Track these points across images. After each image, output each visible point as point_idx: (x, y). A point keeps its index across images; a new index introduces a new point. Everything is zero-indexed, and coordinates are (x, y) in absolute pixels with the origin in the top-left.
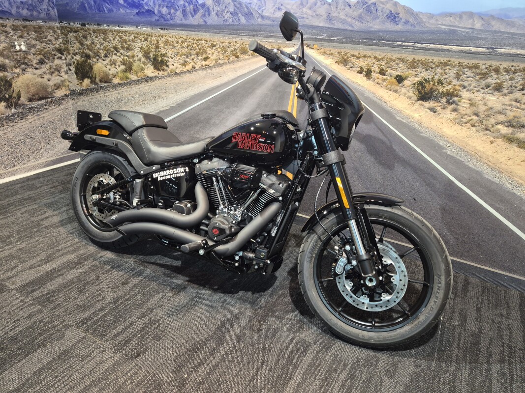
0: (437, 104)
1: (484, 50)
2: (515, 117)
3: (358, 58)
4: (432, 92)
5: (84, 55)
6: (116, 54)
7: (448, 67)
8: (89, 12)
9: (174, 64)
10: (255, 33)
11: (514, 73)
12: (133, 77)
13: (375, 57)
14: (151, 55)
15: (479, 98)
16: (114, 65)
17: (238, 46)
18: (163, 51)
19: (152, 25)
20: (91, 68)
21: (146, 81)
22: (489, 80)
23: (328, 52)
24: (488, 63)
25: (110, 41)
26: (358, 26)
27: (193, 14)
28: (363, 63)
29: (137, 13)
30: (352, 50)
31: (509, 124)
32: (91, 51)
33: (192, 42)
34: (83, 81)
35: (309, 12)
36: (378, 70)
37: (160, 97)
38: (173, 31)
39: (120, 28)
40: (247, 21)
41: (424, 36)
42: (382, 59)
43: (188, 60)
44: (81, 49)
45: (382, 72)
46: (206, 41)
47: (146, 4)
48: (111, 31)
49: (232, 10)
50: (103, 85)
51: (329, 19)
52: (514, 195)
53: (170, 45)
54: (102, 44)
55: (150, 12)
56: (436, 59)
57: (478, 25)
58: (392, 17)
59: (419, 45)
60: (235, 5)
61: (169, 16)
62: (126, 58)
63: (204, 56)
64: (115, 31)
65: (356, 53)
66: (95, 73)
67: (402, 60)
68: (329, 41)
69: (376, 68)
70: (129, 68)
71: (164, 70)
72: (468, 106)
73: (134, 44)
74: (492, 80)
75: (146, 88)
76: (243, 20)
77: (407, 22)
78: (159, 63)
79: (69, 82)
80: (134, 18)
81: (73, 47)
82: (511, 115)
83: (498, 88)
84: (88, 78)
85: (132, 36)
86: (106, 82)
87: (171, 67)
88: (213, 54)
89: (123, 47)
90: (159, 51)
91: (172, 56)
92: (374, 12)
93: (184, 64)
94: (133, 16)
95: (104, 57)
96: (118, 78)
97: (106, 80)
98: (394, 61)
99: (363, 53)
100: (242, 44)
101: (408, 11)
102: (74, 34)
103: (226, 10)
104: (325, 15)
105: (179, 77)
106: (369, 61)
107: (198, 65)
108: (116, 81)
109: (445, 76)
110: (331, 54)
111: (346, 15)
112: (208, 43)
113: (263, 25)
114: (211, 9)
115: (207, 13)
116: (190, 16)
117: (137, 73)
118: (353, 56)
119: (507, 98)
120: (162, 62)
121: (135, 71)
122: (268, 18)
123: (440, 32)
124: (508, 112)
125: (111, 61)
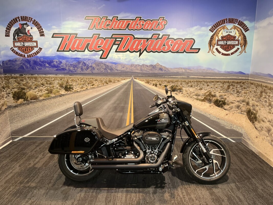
0: (177, 92)
1: (186, 77)
2: (197, 93)
3: (152, 81)
4: (175, 89)
5: (20, 88)
6: (43, 87)
7: (178, 82)
8: (26, 70)
9: (77, 88)
10: (114, 75)
11: (194, 82)
12: (53, 95)
13: (157, 81)
14: (64, 86)
15: (187, 89)
16: (41, 91)
17: (107, 80)
18: (71, 84)
19: (64, 74)
20: (25, 94)
21: (61, 96)
22: (189, 84)
23: (142, 80)
24: (188, 80)
25: (39, 81)
26: (151, 72)
27: (87, 69)
28: (154, 82)
29: (56, 70)
30: (150, 79)
31: (196, 95)
32: (25, 86)
33: (86, 79)
34: (18, 100)
35: (134, 68)
36: (159, 84)
37: (68, 102)
38: (76, 76)
39: (46, 76)
40: (111, 71)
41: (170, 74)
42: (160, 81)
43: (84, 86)
44: (19, 86)
45: (160, 85)
46: (93, 79)
47: (62, 66)
48: (40, 77)
49: (104, 68)
50: (33, 101)
51: (141, 70)
52: (201, 114)
53: (74, 81)
54: (34, 83)
55: (64, 69)
56: (175, 80)
57: (184, 71)
58: (161, 69)
59: (170, 77)
60: (105, 66)
61: (74, 71)
62: (48, 88)
63: (92, 84)
64: (42, 77)
65: (152, 80)
66: (27, 96)
67: (166, 81)
68: (142, 76)
69: (158, 84)
70: (51, 92)
71: (70, 91)
72: (185, 92)
73: (54, 82)
74: (190, 84)
75: (60, 99)
76: (109, 71)
77: (165, 70)
78: (68, 88)
79: (7, 102)
80: (55, 71)
81: (12, 85)
82: (196, 93)
83: (191, 86)
84: (22, 99)
85: (53, 79)
86: (34, 99)
87: (75, 89)
88: (96, 83)
89: (47, 84)
90: (68, 84)
91: (75, 85)
92: (155, 68)
93: (82, 88)
94: (54, 71)
95: (34, 88)
96: (43, 97)
97: (35, 98)
98: (163, 81)
99: (153, 80)
100: (109, 79)
101: (165, 67)
102: (14, 79)
103: (102, 68)
104: (140, 69)
105: (79, 93)
106: (156, 82)
107: (89, 87)
108: (41, 98)
109: (178, 84)
110: (143, 80)
111: (147, 69)
112: (94, 79)
113: (117, 72)
114: (95, 68)
115: (93, 69)
116: (85, 70)
117: (55, 94)
118: (150, 80)
119: (194, 88)
120: (70, 88)
121: (54, 93)
122: (119, 70)
123: (174, 73)
124: (195, 92)
125: (39, 90)
